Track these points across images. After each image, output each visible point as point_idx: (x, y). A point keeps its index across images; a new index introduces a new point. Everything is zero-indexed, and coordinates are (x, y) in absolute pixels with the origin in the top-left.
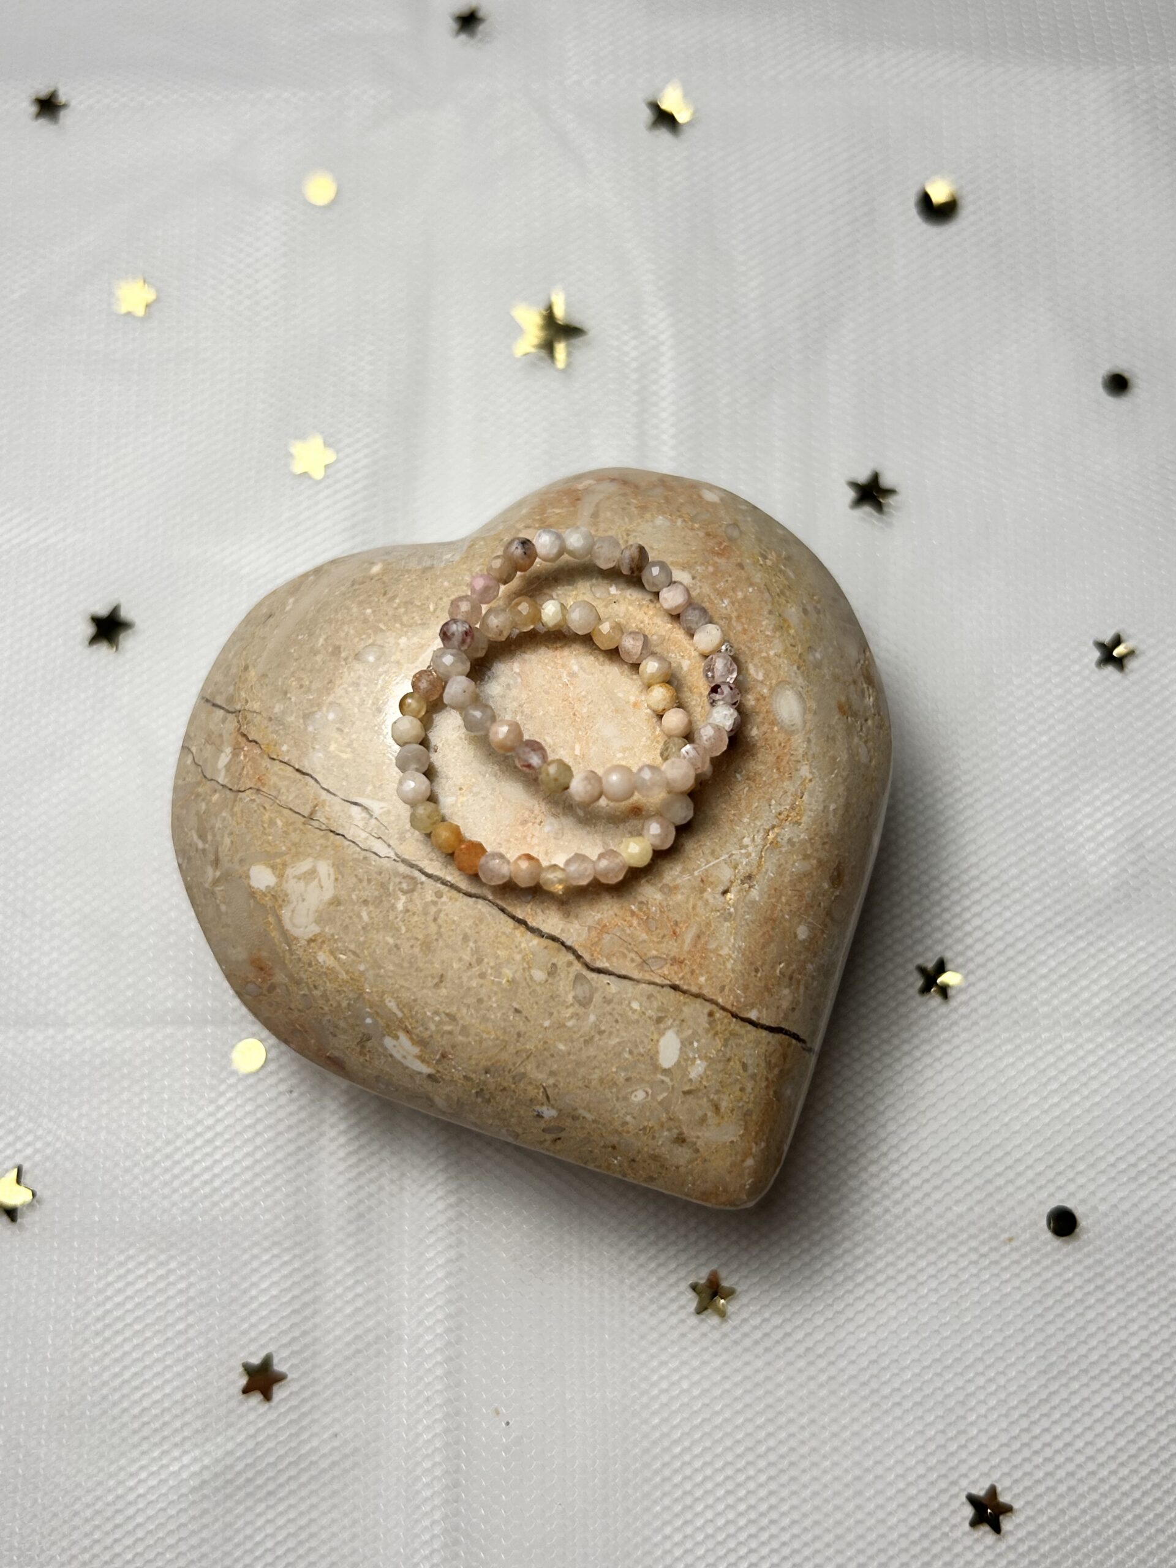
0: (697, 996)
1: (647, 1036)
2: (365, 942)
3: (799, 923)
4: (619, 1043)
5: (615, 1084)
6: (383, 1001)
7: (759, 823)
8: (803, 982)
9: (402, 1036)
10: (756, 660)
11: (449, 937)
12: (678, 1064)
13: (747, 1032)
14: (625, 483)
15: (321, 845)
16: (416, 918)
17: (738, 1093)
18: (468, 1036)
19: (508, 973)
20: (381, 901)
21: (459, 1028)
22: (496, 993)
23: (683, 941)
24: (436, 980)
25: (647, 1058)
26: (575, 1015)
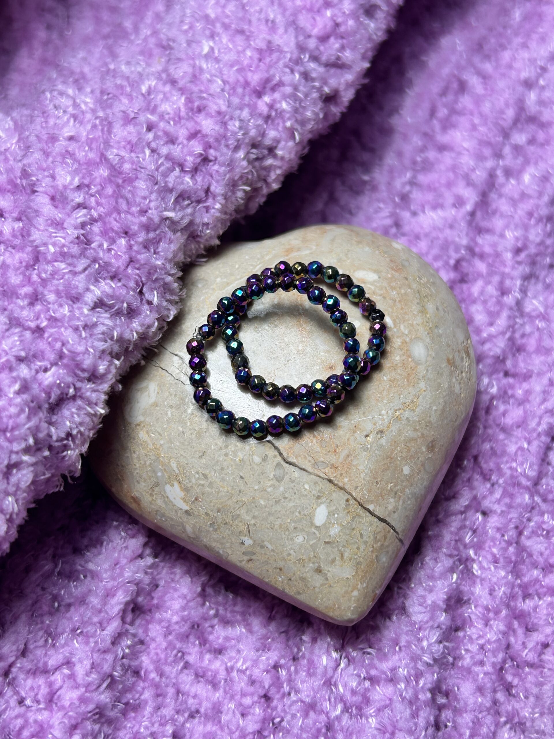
0: (342, 488)
1: (310, 505)
2: (167, 428)
3: (406, 465)
4: (294, 506)
5: (288, 529)
6: (169, 463)
7: (392, 405)
8: (402, 498)
9: (176, 484)
10: (406, 324)
12: (325, 524)
13: (366, 516)
15: (154, 374)
16: (196, 419)
17: (355, 550)
18: (212, 488)
19: (240, 455)
20: (180, 407)
21: (208, 483)
22: (232, 466)
23: (339, 456)
24: (201, 454)
25: (308, 518)
26: (273, 486)
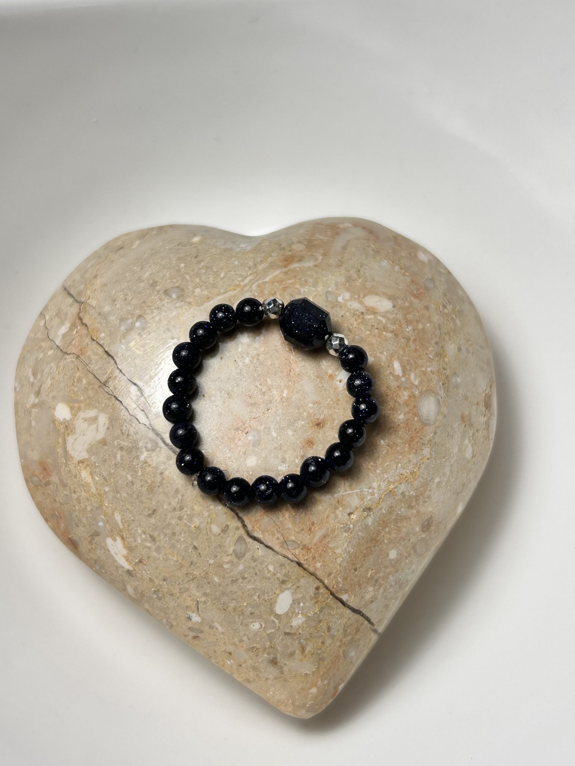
0: (312, 574)
1: (272, 590)
2: (114, 473)
3: (393, 548)
4: (253, 588)
5: (243, 614)
6: (113, 514)
7: (386, 476)
8: (383, 586)
9: (119, 540)
10: (417, 371)
11: (167, 487)
12: (287, 614)
13: (338, 607)
14: (371, 232)
15: (106, 404)
16: (150, 469)
17: (320, 644)
18: (159, 554)
19: (197, 522)
20: (131, 451)
21: (155, 547)
22: (185, 532)
23: (314, 536)
24: (150, 512)
25: (268, 604)
26: (231, 562)
